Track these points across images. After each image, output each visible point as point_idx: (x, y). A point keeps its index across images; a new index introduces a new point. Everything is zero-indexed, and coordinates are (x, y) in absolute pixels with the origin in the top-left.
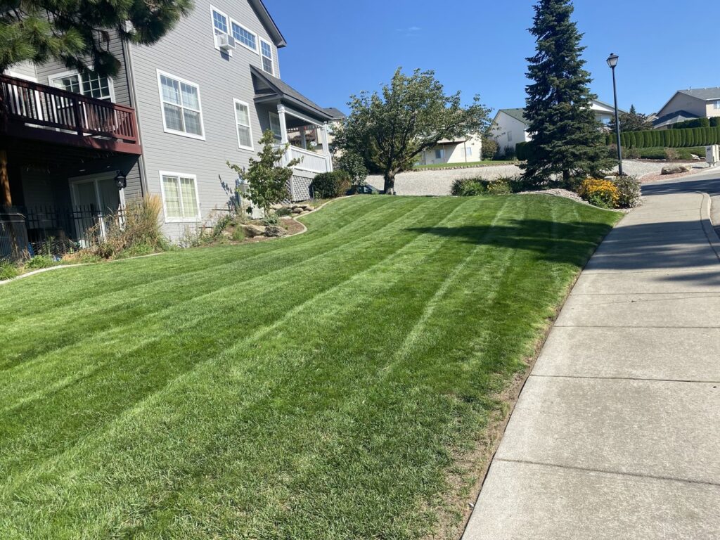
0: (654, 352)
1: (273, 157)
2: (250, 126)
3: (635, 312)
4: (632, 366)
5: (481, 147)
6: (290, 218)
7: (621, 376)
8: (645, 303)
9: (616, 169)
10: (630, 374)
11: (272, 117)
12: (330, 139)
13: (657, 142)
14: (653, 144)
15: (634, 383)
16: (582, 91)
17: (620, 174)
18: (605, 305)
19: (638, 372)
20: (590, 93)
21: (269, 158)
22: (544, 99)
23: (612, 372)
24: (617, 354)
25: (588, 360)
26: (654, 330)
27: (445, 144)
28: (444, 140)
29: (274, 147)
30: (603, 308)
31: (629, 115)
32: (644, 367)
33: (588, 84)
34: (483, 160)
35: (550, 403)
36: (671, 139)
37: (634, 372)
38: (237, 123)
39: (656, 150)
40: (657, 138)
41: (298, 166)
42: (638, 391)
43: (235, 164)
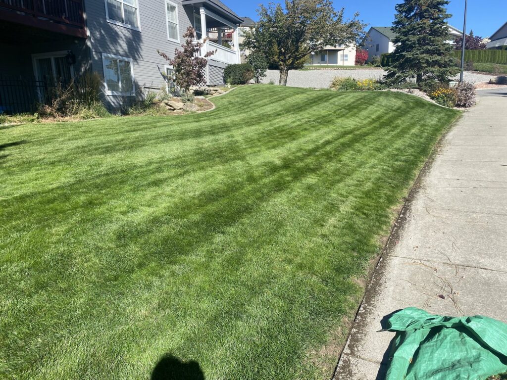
0: (499, 240)
1: (193, 49)
2: (178, 23)
3: (478, 198)
4: (479, 254)
5: (355, 54)
6: (204, 98)
7: (469, 264)
8: (486, 190)
9: (458, 76)
10: (478, 263)
11: (196, 17)
12: (242, 40)
13: (488, 59)
14: (485, 60)
15: (483, 273)
16: (440, 11)
17: (460, 80)
18: (450, 189)
19: (485, 262)
20: (446, 13)
21: (191, 50)
22: (409, 16)
23: (461, 259)
24: (464, 240)
25: (437, 243)
26: (496, 217)
27: (329, 50)
28: (328, 47)
29: (195, 41)
30: (449, 192)
31: (469, 37)
32: (490, 256)
33: (445, 5)
34: (356, 64)
35: (401, 288)
36: (499, 57)
37: (482, 260)
38: (167, 20)
39: (487, 65)
40: (488, 56)
41: (212, 57)
42: (487, 283)
43: (163, 52)
